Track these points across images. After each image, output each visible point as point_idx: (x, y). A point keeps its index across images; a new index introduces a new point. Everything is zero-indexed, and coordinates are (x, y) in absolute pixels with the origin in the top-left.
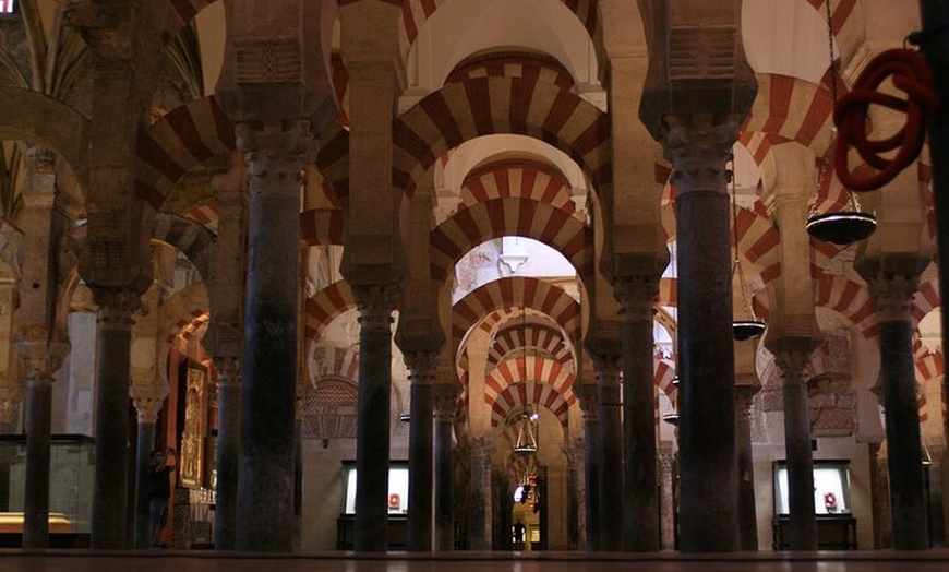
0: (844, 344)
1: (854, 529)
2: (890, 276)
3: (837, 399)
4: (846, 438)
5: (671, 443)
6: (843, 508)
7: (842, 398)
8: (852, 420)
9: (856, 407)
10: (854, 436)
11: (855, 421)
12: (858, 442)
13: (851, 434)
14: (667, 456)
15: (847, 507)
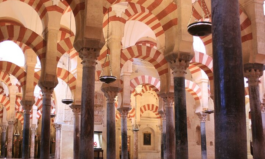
0: (102, 96)
1: (102, 153)
2: (180, 61)
3: (98, 113)
4: (100, 125)
5: (36, 125)
6: (99, 146)
7: (100, 112)
8: (102, 120)
9: (104, 116)
10: (103, 124)
11: (103, 120)
12: (104, 126)
13: (102, 124)
14: (34, 129)
15: (100, 146)
